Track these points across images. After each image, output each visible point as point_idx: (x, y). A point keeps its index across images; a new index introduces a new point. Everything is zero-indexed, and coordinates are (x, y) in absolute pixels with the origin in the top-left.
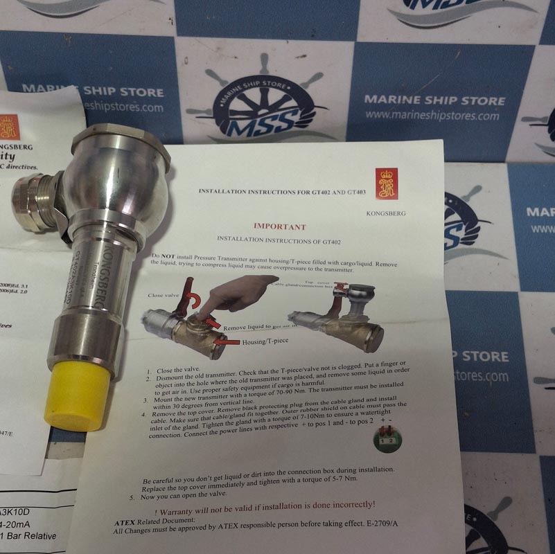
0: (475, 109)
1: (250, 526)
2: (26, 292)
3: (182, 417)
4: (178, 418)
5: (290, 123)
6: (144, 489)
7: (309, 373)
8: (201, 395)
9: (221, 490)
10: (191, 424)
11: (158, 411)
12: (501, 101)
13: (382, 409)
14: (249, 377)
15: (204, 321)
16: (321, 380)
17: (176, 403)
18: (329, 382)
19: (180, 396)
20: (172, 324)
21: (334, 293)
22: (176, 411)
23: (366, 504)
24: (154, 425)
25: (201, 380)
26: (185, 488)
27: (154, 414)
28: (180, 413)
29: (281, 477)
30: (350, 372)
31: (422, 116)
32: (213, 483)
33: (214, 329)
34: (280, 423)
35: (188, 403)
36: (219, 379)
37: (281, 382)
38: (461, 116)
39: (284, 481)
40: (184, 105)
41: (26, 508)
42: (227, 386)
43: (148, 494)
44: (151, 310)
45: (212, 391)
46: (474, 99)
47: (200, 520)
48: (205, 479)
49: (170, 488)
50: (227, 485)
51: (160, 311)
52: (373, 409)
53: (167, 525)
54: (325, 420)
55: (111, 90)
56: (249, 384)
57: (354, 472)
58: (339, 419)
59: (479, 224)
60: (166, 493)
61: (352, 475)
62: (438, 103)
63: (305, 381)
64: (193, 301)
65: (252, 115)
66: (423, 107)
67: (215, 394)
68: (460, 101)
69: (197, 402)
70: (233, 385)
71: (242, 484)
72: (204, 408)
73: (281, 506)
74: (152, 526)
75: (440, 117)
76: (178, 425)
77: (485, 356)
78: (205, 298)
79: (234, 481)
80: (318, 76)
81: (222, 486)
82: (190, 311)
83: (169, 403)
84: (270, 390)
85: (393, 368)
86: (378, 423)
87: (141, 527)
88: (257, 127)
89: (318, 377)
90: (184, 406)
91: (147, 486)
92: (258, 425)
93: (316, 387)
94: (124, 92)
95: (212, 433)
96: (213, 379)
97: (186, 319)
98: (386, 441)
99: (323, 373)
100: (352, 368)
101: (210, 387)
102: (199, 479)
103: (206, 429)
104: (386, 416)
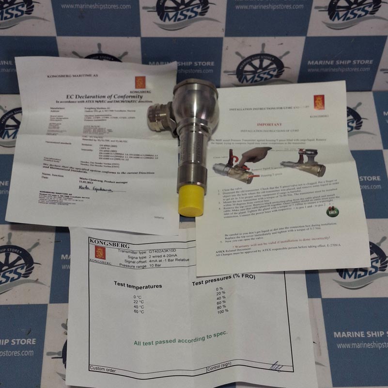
0: (359, 66)
1: (276, 250)
2: (157, 158)
3: (238, 209)
4: (236, 209)
5: (272, 76)
6: (226, 238)
7: (293, 187)
8: (244, 199)
9: (260, 237)
10: (242, 211)
11: (226, 207)
12: (371, 62)
13: (329, 200)
14: (265, 191)
15: (242, 167)
16: (299, 190)
17: (234, 203)
18: (303, 191)
19: (235, 200)
20: (227, 169)
21: (299, 153)
22: (234, 206)
23: (326, 238)
24: (226, 213)
25: (243, 193)
26: (244, 237)
27: (224, 208)
28: (236, 207)
29: (287, 230)
30: (312, 186)
31: (334, 70)
32: (256, 234)
33: (247, 170)
34: (283, 208)
35: (239, 203)
36: (252, 192)
37: (281, 192)
38: (352, 69)
39: (289, 231)
40: (223, 69)
41: (174, 249)
42: (256, 195)
43: (228, 240)
44: (216, 164)
45: (249, 197)
46: (358, 61)
47: (253, 248)
48: (253, 233)
49: (238, 237)
50: (263, 235)
51: (220, 164)
52: (324, 200)
53: (240, 251)
54: (304, 206)
55: (190, 63)
56: (266, 194)
57: (319, 225)
58: (310, 205)
59: (362, 120)
60: (236, 239)
61: (318, 227)
62: (342, 63)
63: (292, 191)
64: (235, 159)
65: (254, 73)
66: (335, 66)
67: (251, 199)
68: (352, 62)
69: (243, 202)
70: (258, 195)
71: (270, 234)
72: (247, 205)
73: (289, 241)
74: (232, 252)
75: (342, 70)
76: (236, 212)
77: (370, 178)
78: (240, 158)
79: (265, 233)
80: (287, 53)
81: (261, 235)
82: (235, 164)
83: (230, 204)
84: (277, 195)
85: (332, 183)
86: (328, 205)
87: (228, 253)
88: (256, 78)
89: (297, 188)
90: (238, 204)
91: (227, 237)
92: (273, 210)
93: (297, 193)
94: (196, 64)
95: (252, 214)
96: (249, 192)
97: (233, 167)
98: (332, 213)
99: (300, 187)
100: (313, 184)
101: (248, 196)
102: (250, 233)
103: (249, 213)
104: (331, 202)
